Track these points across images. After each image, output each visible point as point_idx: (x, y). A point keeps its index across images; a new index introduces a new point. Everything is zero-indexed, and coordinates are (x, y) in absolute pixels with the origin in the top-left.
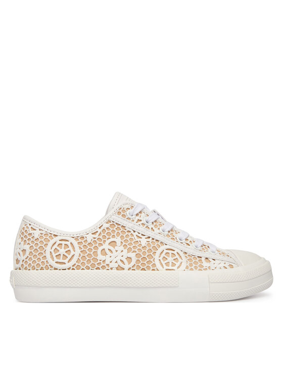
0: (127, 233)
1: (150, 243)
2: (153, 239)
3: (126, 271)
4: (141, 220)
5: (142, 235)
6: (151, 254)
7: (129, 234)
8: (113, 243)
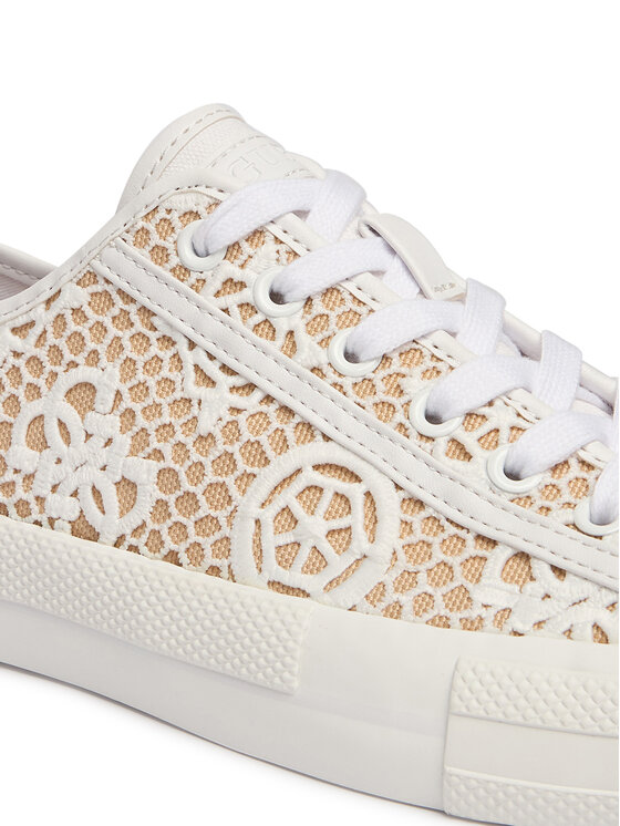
0: (154, 350)
1: (242, 418)
2: (269, 399)
3: (103, 549)
4: (242, 285)
5: (224, 368)
6: (230, 480)
7: (166, 355)
8: (83, 394)
